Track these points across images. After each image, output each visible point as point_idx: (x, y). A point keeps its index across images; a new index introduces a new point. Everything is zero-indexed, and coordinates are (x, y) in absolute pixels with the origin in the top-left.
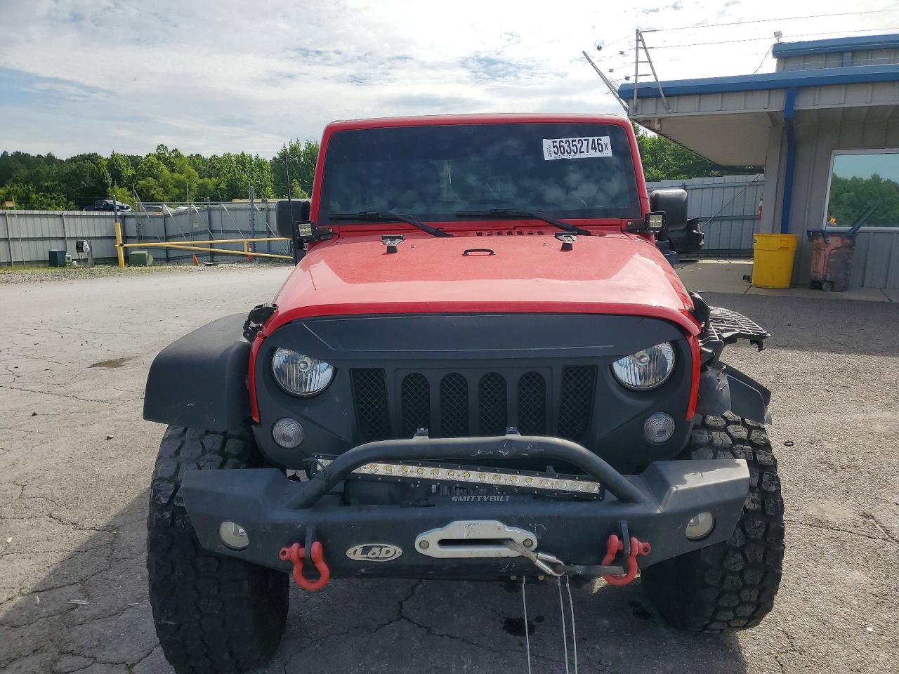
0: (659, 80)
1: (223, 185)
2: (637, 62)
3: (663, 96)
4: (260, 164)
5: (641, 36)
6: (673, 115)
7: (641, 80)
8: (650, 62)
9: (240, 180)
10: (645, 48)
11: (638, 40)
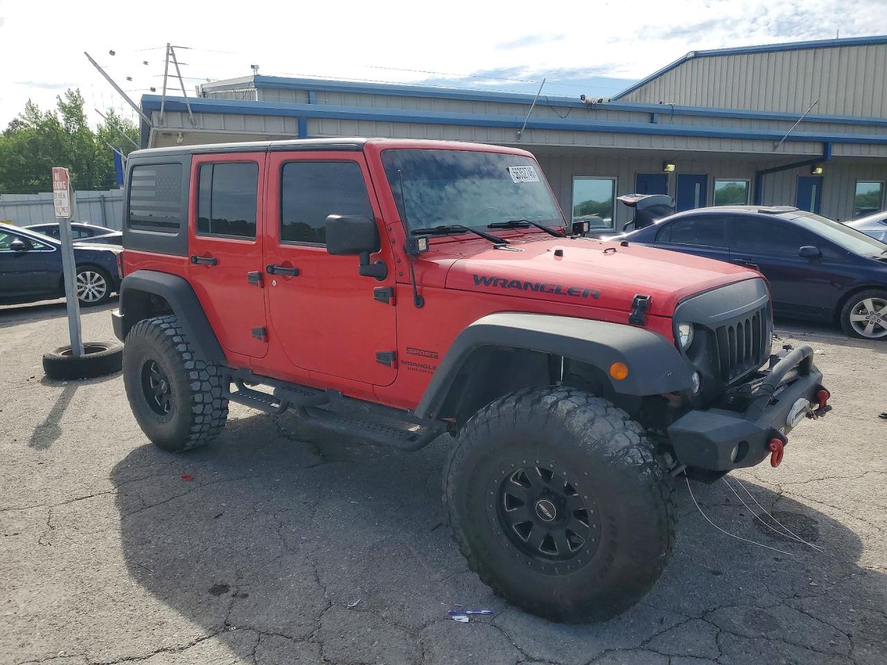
0: (188, 96)
2: (166, 75)
3: (190, 111)
5: (172, 51)
6: (200, 131)
7: (168, 93)
8: (180, 77)
10: (176, 63)
11: (168, 54)
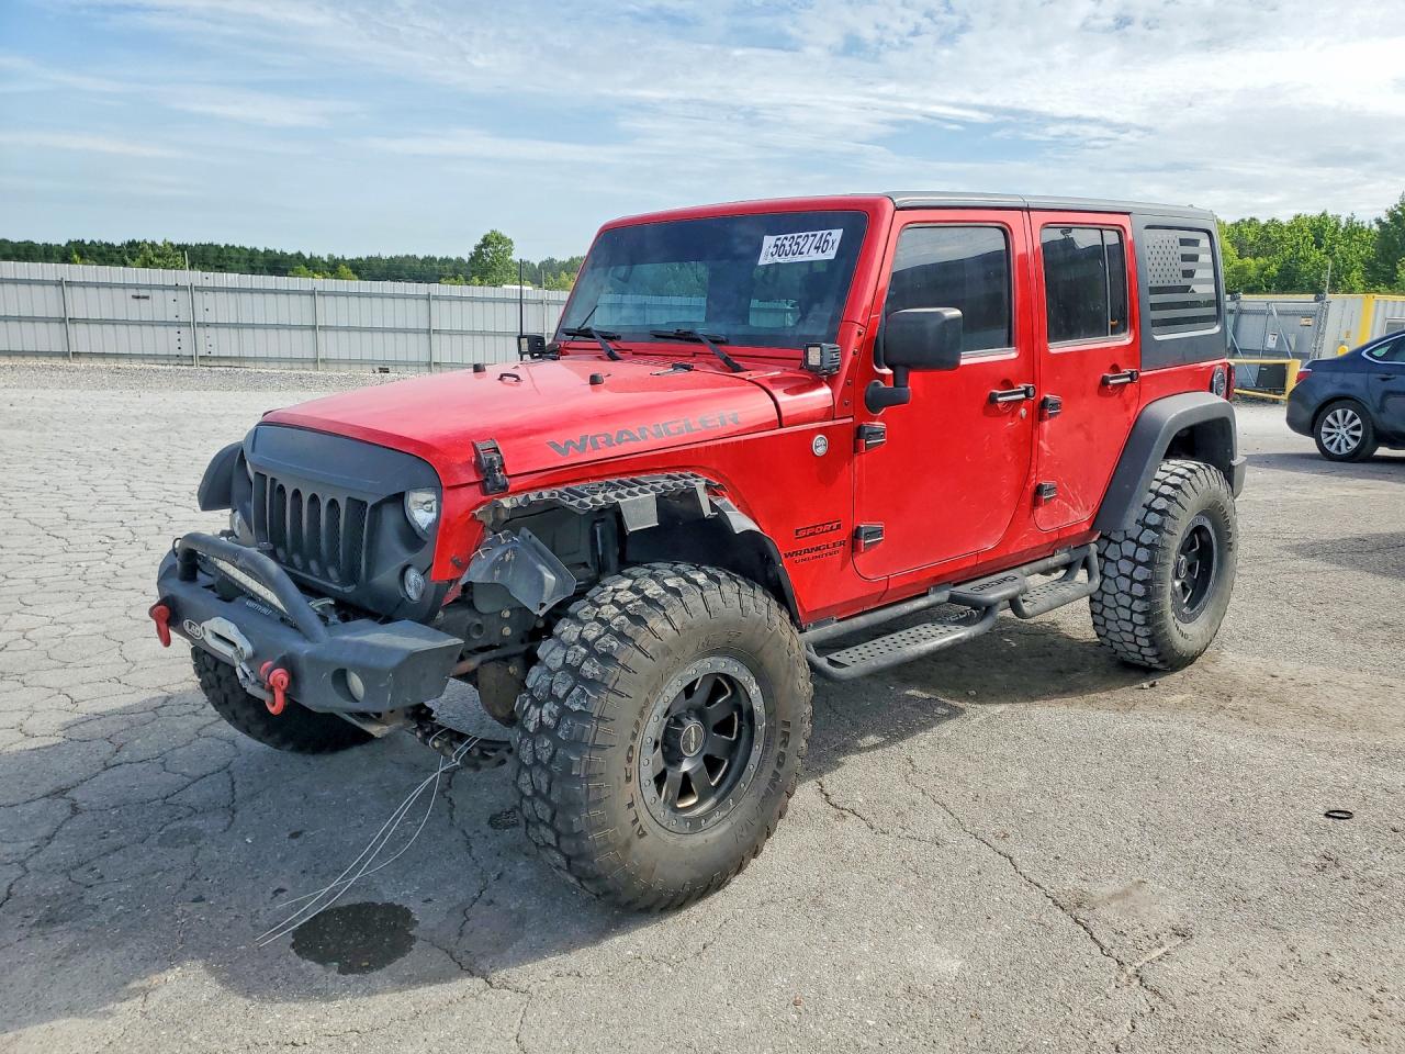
1: (1273, 270)
4: (1353, 231)
9: (1306, 259)
